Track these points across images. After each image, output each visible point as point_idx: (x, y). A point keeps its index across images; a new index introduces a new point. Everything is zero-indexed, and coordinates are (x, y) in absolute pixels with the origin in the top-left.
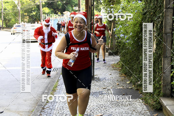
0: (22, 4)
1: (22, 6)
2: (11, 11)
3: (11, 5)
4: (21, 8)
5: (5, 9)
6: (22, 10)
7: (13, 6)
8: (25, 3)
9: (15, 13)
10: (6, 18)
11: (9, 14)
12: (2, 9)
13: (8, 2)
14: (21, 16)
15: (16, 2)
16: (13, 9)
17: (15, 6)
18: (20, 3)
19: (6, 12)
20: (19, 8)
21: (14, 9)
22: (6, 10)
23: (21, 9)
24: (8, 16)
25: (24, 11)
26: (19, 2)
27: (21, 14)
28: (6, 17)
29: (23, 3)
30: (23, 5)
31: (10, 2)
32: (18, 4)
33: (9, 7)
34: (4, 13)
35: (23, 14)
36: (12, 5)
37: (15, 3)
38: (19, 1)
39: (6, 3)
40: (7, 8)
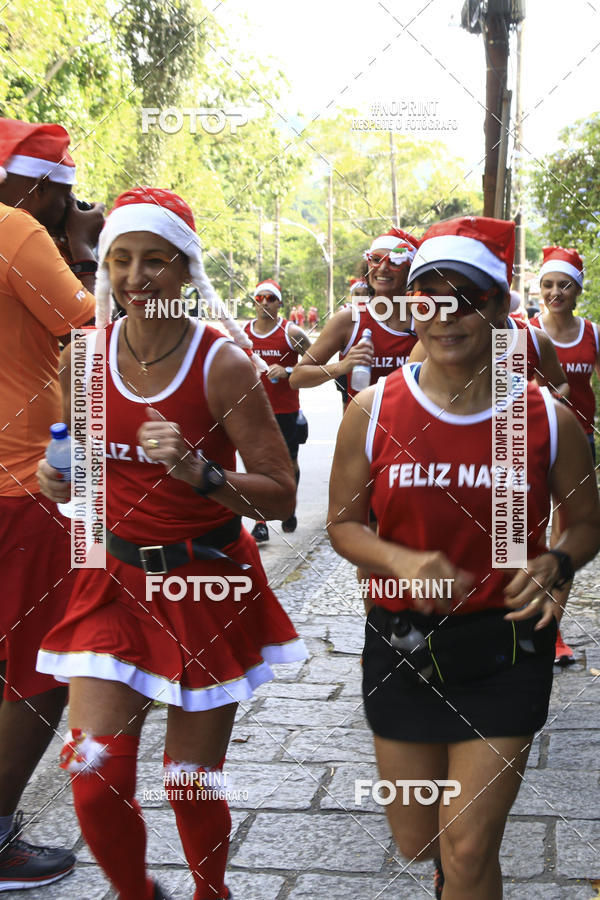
0: (341, 242)
1: (341, 252)
2: (303, 268)
3: (304, 248)
4: (335, 257)
5: (285, 262)
6: (341, 267)
7: (310, 253)
8: (351, 243)
9: (316, 275)
10: (286, 292)
11: (298, 277)
12: (274, 262)
13: (295, 239)
14: (335, 285)
15: (321, 239)
16: (310, 263)
17: (316, 253)
18: (332, 241)
19: (287, 271)
20: (329, 259)
21: (314, 263)
22: (288, 266)
23: (336, 261)
24: (295, 284)
25: (347, 268)
26: (329, 237)
27: (335, 278)
28: (288, 286)
29: (345, 242)
30: (342, 249)
31: (302, 238)
32: (325, 245)
33: (298, 256)
34: (283, 273)
35: (343, 279)
36: (308, 249)
37: (315, 241)
38: (332, 236)
39: (288, 240)
40: (291, 259)
